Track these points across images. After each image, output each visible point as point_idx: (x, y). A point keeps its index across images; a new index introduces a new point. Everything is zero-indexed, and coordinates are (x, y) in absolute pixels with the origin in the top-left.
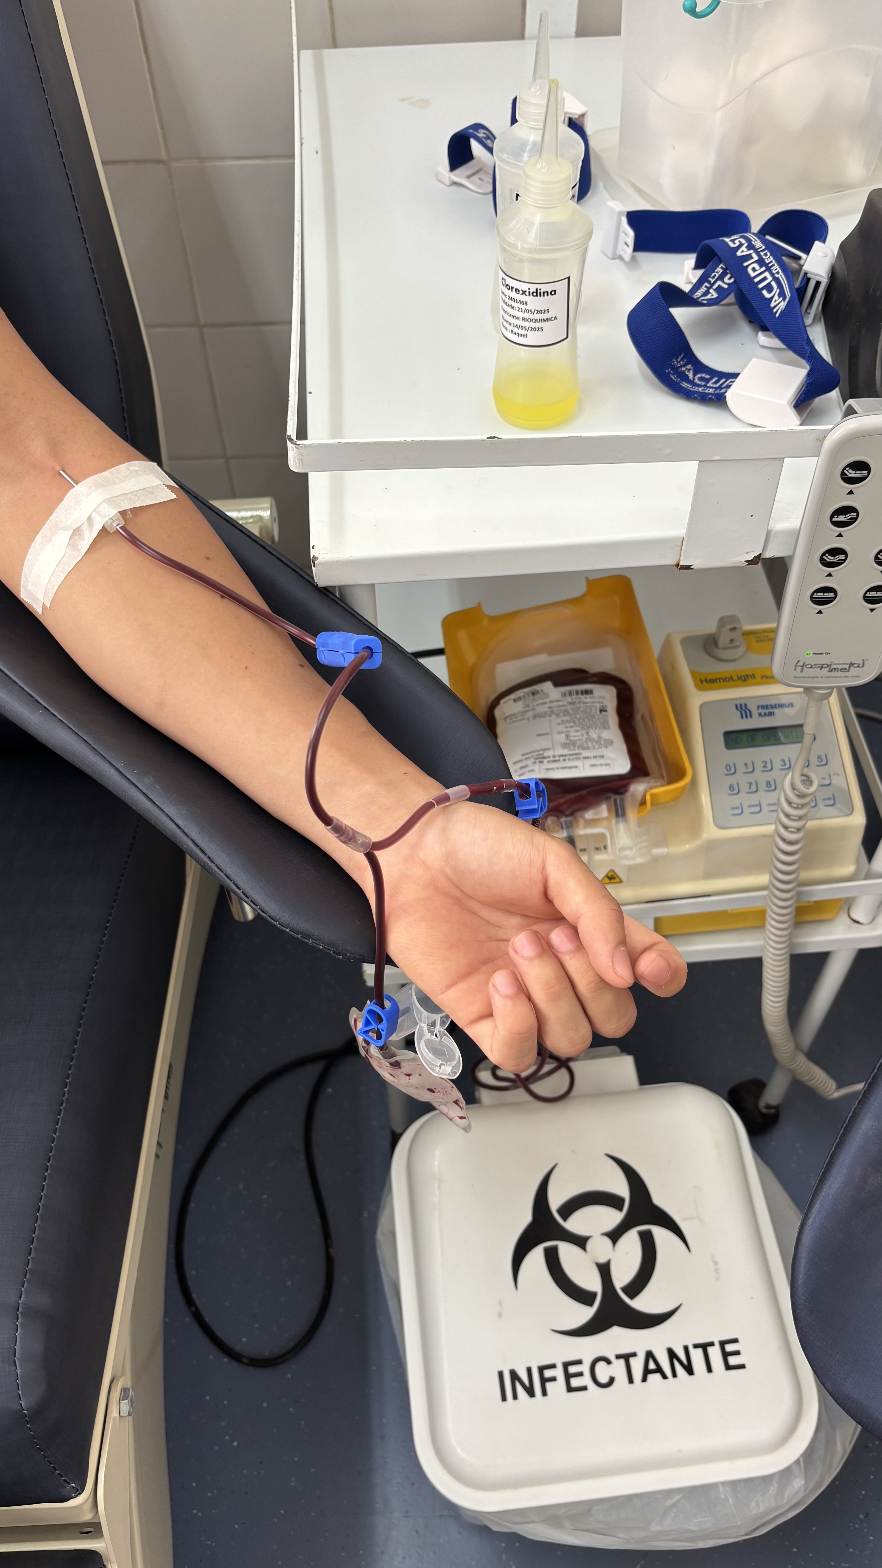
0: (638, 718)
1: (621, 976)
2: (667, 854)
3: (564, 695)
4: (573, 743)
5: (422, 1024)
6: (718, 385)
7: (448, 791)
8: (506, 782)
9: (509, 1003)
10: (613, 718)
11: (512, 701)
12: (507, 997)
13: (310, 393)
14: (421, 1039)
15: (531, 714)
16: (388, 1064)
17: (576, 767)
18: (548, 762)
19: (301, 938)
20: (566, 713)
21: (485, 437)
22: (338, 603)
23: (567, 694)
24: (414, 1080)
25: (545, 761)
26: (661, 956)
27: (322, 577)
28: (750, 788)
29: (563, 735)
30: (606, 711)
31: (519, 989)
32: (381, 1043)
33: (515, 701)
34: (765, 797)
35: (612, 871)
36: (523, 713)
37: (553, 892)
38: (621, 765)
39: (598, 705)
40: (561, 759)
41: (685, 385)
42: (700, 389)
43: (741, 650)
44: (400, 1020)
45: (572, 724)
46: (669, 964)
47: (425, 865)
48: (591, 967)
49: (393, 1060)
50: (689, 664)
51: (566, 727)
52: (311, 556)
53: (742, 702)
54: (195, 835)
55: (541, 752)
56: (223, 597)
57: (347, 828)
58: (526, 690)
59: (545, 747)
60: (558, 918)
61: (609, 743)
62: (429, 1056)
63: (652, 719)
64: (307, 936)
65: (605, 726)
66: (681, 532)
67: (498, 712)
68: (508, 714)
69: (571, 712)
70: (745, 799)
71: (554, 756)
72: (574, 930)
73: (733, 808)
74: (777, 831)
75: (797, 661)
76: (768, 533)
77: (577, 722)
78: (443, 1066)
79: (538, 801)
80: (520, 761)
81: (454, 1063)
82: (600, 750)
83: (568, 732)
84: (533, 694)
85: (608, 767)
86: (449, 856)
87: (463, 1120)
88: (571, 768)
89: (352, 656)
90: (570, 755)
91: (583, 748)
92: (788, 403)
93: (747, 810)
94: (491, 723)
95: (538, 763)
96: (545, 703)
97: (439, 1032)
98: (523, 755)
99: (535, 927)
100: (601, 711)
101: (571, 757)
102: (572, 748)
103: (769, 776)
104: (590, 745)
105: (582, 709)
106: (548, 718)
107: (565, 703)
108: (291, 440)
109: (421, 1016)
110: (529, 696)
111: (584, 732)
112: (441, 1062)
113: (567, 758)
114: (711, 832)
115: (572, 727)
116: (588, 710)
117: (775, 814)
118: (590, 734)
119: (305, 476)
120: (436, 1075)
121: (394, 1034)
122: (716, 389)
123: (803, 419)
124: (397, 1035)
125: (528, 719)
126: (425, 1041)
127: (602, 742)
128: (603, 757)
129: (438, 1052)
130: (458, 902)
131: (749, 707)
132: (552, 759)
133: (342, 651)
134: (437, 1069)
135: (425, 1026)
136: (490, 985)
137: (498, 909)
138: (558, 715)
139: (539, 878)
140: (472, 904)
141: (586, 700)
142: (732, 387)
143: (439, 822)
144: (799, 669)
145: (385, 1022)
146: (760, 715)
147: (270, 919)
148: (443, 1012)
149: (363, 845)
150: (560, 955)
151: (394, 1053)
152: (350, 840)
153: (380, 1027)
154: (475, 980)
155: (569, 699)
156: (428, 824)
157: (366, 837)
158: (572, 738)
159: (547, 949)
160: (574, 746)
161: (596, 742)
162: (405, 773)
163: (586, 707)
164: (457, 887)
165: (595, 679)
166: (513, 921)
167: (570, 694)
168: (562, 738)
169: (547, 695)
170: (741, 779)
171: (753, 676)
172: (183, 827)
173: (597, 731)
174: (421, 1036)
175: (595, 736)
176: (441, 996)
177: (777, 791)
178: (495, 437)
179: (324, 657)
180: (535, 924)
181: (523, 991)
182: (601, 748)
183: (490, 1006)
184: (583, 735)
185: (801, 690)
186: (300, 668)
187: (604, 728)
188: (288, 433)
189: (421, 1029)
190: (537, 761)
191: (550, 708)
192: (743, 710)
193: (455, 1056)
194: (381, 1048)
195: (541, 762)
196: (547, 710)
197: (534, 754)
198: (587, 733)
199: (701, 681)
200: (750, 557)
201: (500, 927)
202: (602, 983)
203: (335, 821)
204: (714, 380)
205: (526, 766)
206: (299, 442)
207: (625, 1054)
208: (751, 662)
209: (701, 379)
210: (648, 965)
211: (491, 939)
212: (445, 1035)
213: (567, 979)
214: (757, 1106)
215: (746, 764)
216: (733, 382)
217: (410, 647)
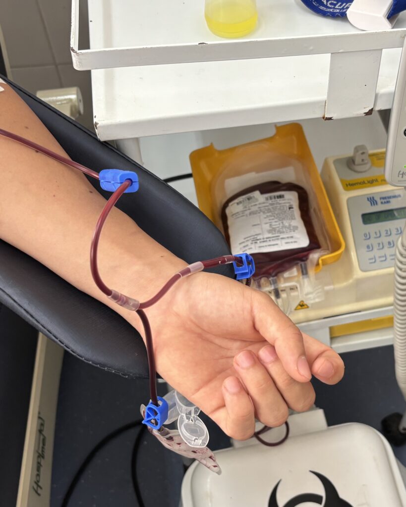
0: (312, 211)
1: (303, 375)
2: (334, 289)
3: (267, 199)
4: (274, 229)
5: (183, 414)
6: (342, 7)
7: (190, 266)
8: (227, 258)
9: (235, 398)
10: (297, 212)
11: (236, 205)
12: (234, 394)
13: (91, 21)
14: (182, 424)
15: (248, 212)
16: (165, 439)
17: (277, 244)
18: (260, 242)
19: (100, 367)
20: (269, 211)
21: (197, 44)
22: (114, 151)
23: (269, 198)
24: (183, 447)
25: (258, 241)
26: (328, 360)
27: (102, 135)
28: (379, 246)
29: (268, 225)
30: (292, 208)
31: (241, 388)
32: (158, 427)
33: (238, 204)
34: (388, 251)
35: (302, 301)
36: (243, 212)
37: (258, 325)
38: (303, 242)
39: (288, 205)
40: (268, 240)
41: (322, 8)
42: (331, 10)
43: (368, 166)
44: (169, 412)
45: (273, 218)
46: (332, 364)
47: (177, 315)
48: (284, 371)
49: (168, 436)
50: (339, 175)
51: (270, 220)
52: (94, 123)
53: (371, 196)
54: (26, 306)
55: (256, 236)
56: (37, 152)
57: (122, 296)
58: (244, 197)
59: (258, 232)
60: (263, 341)
61: (295, 228)
62: (187, 434)
63: (320, 210)
64: (104, 366)
65: (293, 218)
66: (324, 97)
67: (228, 211)
68: (234, 212)
69: (272, 210)
70: (376, 253)
71: (263, 239)
72: (273, 347)
73: (370, 259)
74: (395, 271)
75: (398, 172)
76: (376, 96)
77: (276, 216)
78: (196, 441)
79: (248, 267)
80: (244, 242)
81: (204, 437)
82: (290, 233)
83: (270, 222)
84: (249, 199)
85: (296, 243)
86: (193, 308)
87: (216, 468)
88: (274, 245)
89: (119, 185)
90: (273, 237)
91: (281, 233)
92: (383, 16)
93: (378, 260)
94: (224, 218)
95: (254, 244)
96: (256, 205)
97: (194, 417)
98: (245, 239)
99: (250, 348)
100: (290, 208)
101: (273, 239)
102: (274, 232)
103: (390, 239)
104: (284, 230)
105: (278, 208)
106: (258, 214)
107: (268, 204)
108: (73, 50)
109: (182, 409)
110: (246, 200)
111: (280, 222)
112: (195, 438)
113: (271, 239)
114: (358, 274)
115: (273, 219)
116: (282, 208)
117: (393, 261)
118: (284, 223)
119: (88, 73)
120: (192, 446)
121: (167, 420)
122: (340, 9)
123: (393, 25)
124: (169, 420)
125: (247, 215)
126: (184, 425)
127: (292, 228)
128: (292, 237)
129: (193, 431)
130: (200, 336)
131: (376, 199)
132: (262, 240)
133: (113, 182)
134: (193, 442)
135: (185, 415)
136: (223, 388)
137: (227, 338)
138: (264, 212)
139: (248, 317)
140: (208, 336)
141: (281, 202)
142: (349, 8)
143: (185, 286)
144: (401, 176)
145: (159, 414)
146: (382, 203)
147: (78, 357)
148: (195, 405)
149: (134, 306)
150: (265, 364)
151: (168, 432)
152: (125, 304)
153: (156, 418)
154: (213, 384)
155: (270, 202)
156: (178, 288)
157: (135, 300)
158: (273, 227)
159: (257, 361)
160: (275, 231)
161: (288, 228)
162: (162, 257)
163: (280, 206)
164: (198, 327)
165: (284, 188)
166: (236, 345)
167: (271, 198)
168: (267, 227)
169: (257, 200)
170: (373, 241)
171: (377, 180)
172: (18, 301)
173: (288, 221)
174: (182, 421)
175: (287, 224)
176: (193, 397)
177: (395, 247)
178: (203, 43)
179: (104, 186)
180: (250, 345)
181: (244, 389)
182: (291, 232)
183: (223, 400)
184: (279, 224)
185: (403, 188)
186: (90, 194)
187: (292, 219)
188: (71, 46)
189: (182, 417)
190: (254, 242)
191: (259, 208)
192: (372, 200)
193: (204, 432)
194: (159, 430)
195: (256, 243)
196: (257, 209)
197: (250, 238)
198: (282, 223)
199: (347, 185)
200: (367, 110)
201: (228, 349)
202: (292, 381)
203: (113, 292)
204: (339, 4)
205: (247, 246)
206: (78, 52)
207: (318, 408)
208: (374, 173)
209: (331, 4)
210: (320, 366)
211: (222, 357)
212: (198, 419)
213: (271, 379)
214: (398, 429)
215: (376, 233)
216: (350, 5)
217: (162, 176)
